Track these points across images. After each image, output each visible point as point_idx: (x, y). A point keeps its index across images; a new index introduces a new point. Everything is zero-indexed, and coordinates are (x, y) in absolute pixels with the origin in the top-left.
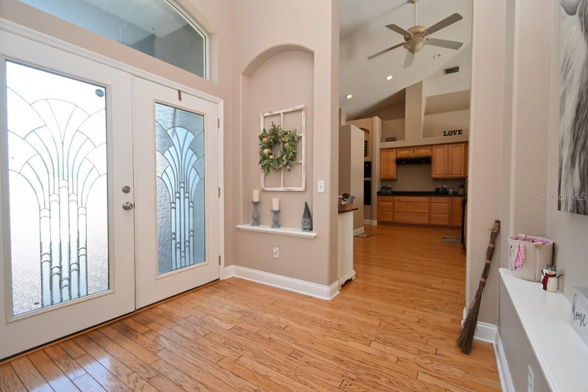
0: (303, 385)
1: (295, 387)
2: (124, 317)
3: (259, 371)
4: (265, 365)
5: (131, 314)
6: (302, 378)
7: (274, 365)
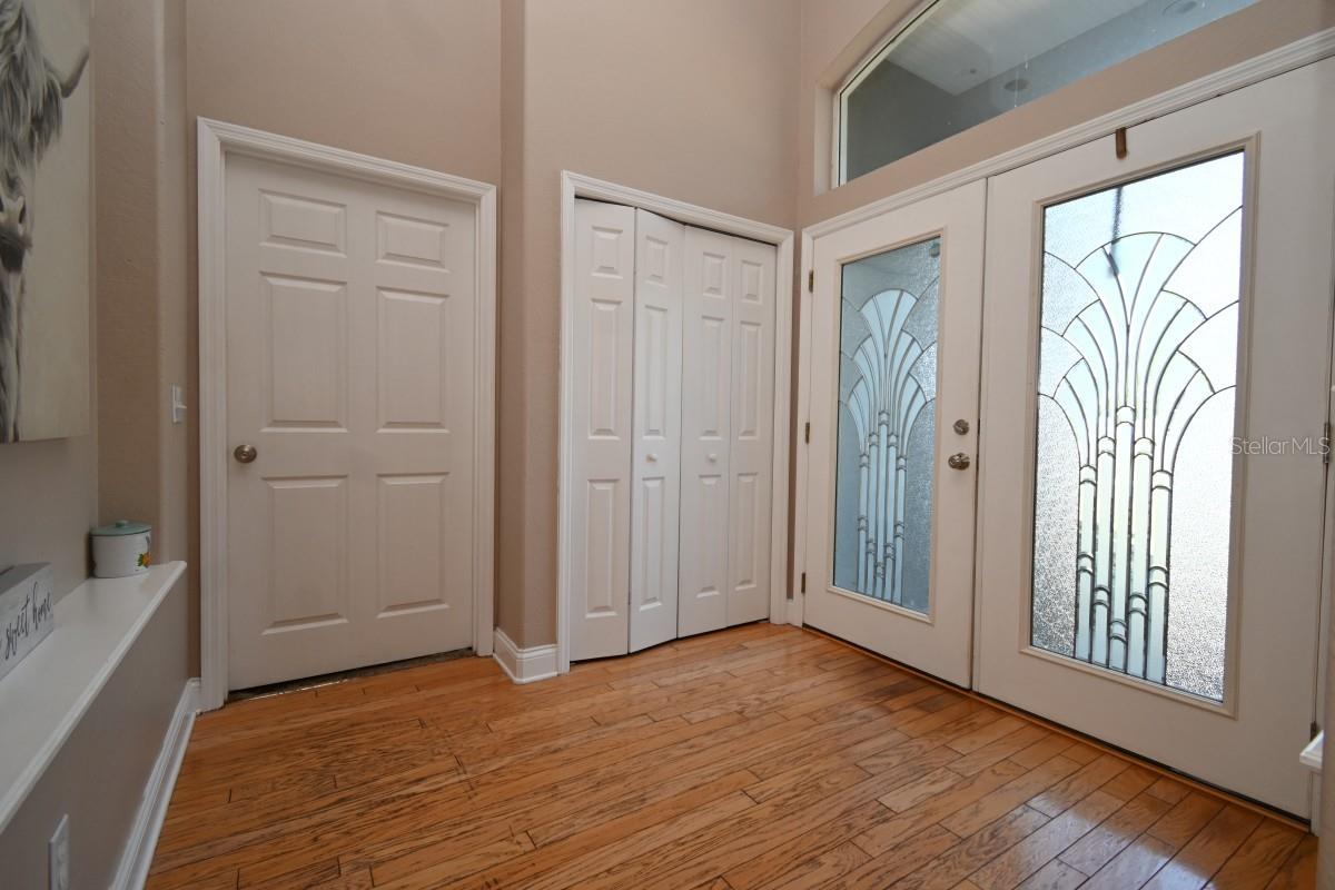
0: (610, 866)
1: (615, 852)
2: (931, 679)
3: (693, 815)
4: (708, 828)
5: (957, 690)
6: (631, 871)
7: (698, 841)
